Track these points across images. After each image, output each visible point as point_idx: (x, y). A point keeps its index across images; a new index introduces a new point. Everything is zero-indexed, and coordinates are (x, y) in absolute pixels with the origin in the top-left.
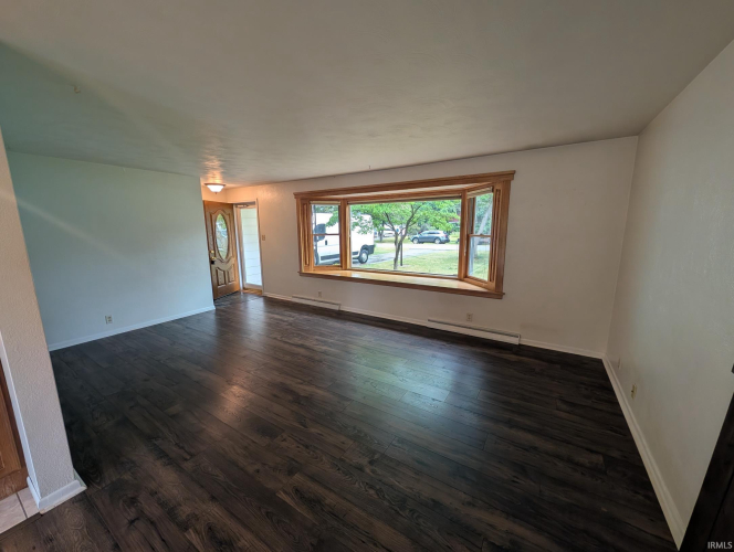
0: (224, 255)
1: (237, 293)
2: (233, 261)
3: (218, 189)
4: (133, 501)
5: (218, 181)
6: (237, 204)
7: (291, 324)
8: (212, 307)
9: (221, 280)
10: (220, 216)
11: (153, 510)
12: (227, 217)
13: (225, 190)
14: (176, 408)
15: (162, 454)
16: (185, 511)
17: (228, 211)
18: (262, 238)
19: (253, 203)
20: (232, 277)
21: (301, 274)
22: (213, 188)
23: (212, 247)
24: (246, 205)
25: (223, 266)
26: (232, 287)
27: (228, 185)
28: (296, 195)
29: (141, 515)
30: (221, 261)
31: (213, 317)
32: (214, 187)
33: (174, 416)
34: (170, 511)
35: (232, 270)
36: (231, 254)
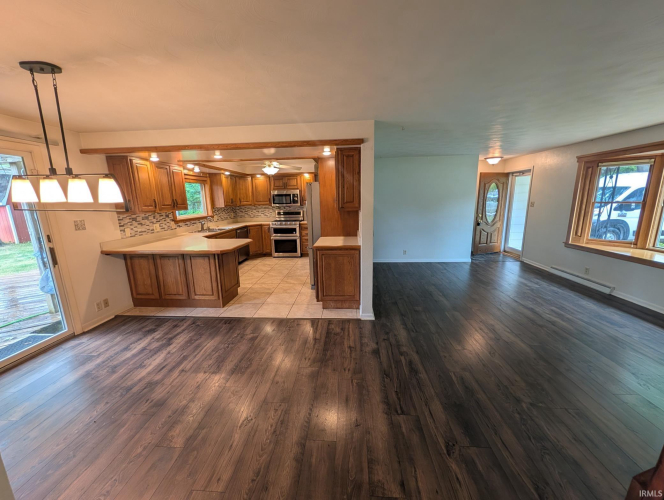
0: (490, 220)
1: (498, 253)
2: (498, 225)
3: (495, 161)
4: (387, 333)
5: (497, 155)
6: (513, 173)
7: (532, 290)
8: (468, 260)
9: (484, 240)
10: (493, 185)
11: (393, 341)
12: (501, 186)
13: (504, 161)
14: (419, 308)
15: (405, 324)
16: (404, 349)
17: (503, 180)
18: (531, 204)
19: (529, 171)
20: (494, 238)
21: (567, 244)
22: (491, 161)
23: (480, 211)
24: (522, 173)
25: (487, 228)
26: (492, 248)
27: (506, 157)
28: (579, 159)
29: (388, 339)
30: (487, 223)
31: (467, 267)
32: (493, 161)
33: (416, 311)
34: (399, 346)
35: (496, 233)
36: (497, 218)
